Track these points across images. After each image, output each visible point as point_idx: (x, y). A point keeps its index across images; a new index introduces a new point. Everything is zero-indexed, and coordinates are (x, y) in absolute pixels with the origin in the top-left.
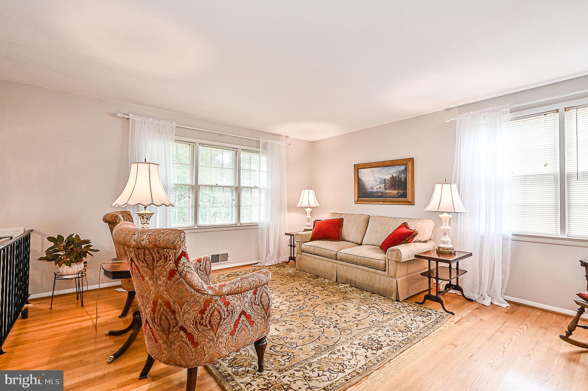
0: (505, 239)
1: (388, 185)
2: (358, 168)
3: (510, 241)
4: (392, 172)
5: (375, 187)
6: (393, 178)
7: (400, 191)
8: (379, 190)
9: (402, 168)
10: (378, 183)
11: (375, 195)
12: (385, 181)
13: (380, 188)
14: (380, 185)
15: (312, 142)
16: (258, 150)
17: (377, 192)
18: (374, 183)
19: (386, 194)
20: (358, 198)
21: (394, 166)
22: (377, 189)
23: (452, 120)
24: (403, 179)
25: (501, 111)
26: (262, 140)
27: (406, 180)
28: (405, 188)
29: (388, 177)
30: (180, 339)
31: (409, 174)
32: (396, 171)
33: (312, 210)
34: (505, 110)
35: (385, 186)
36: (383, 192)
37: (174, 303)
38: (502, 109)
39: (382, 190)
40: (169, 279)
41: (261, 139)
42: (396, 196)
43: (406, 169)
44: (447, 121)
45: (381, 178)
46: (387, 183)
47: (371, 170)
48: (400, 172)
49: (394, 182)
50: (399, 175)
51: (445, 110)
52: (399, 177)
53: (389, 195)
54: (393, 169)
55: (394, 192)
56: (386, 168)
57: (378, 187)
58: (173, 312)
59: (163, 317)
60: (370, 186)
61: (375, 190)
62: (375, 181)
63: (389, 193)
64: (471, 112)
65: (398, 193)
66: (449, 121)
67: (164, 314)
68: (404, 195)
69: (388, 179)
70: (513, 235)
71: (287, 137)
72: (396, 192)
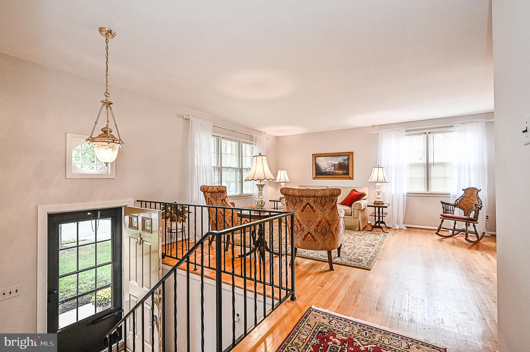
0: (404, 196)
1: (336, 167)
2: (315, 156)
3: (405, 196)
4: (340, 160)
5: (328, 169)
6: (340, 164)
7: (344, 171)
8: (330, 171)
9: (346, 157)
10: (330, 166)
11: (328, 174)
12: (335, 165)
13: (331, 169)
14: (331, 168)
15: (277, 137)
16: (252, 142)
17: (330, 172)
18: (327, 166)
19: (335, 173)
20: (315, 176)
21: (341, 156)
22: (329, 170)
23: (376, 132)
24: (346, 164)
25: (402, 130)
26: (254, 136)
27: (348, 165)
28: (348, 169)
29: (337, 163)
30: (330, 237)
31: (351, 161)
32: (342, 159)
33: (285, 184)
34: (403, 130)
35: (335, 168)
36: (333, 172)
37: (331, 221)
38: (402, 129)
39: (333, 170)
40: (331, 210)
41: (254, 134)
42: (342, 174)
43: (348, 158)
44: (374, 133)
45: (331, 163)
46: (336, 166)
47: (325, 158)
48: (345, 160)
49: (340, 166)
50: (344, 161)
51: (372, 126)
52: (344, 163)
53: (337, 173)
54: (341, 158)
55: (340, 172)
56: (336, 157)
57: (330, 169)
58: (329, 225)
59: (324, 228)
60: (324, 168)
61: (328, 170)
62: (328, 165)
63: (337, 172)
64: (387, 129)
65: (343, 172)
66: (375, 133)
67: (324, 226)
68: (348, 174)
69: (337, 164)
70: (407, 193)
71: (265, 133)
72: (342, 171)
